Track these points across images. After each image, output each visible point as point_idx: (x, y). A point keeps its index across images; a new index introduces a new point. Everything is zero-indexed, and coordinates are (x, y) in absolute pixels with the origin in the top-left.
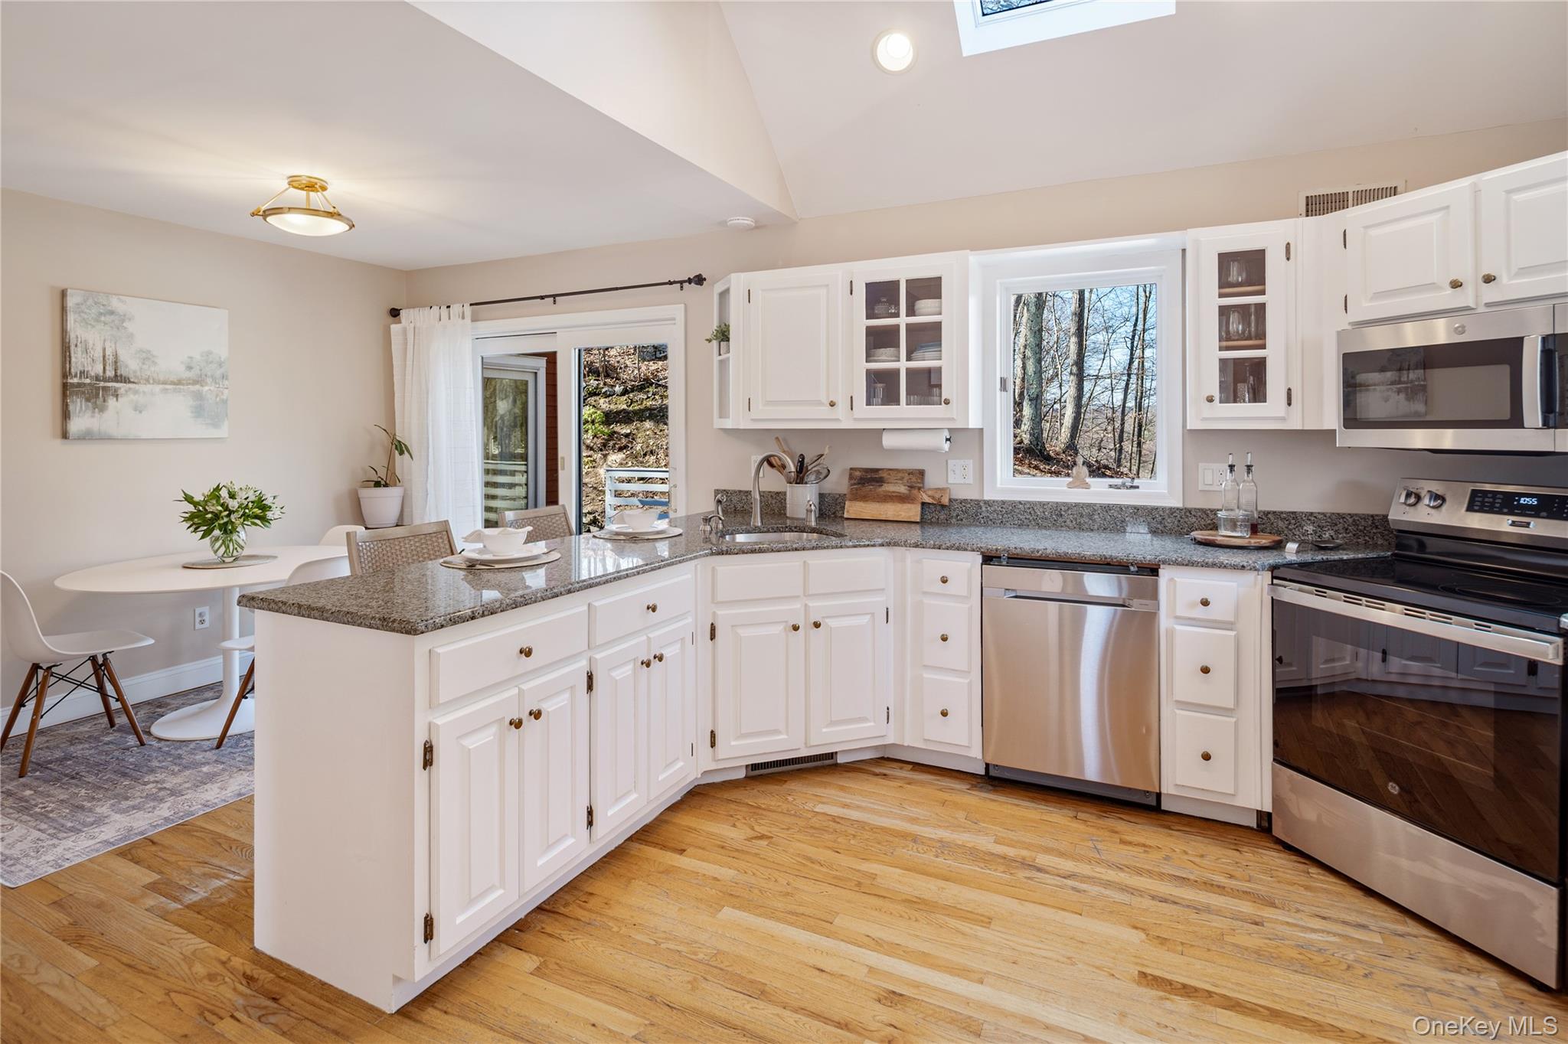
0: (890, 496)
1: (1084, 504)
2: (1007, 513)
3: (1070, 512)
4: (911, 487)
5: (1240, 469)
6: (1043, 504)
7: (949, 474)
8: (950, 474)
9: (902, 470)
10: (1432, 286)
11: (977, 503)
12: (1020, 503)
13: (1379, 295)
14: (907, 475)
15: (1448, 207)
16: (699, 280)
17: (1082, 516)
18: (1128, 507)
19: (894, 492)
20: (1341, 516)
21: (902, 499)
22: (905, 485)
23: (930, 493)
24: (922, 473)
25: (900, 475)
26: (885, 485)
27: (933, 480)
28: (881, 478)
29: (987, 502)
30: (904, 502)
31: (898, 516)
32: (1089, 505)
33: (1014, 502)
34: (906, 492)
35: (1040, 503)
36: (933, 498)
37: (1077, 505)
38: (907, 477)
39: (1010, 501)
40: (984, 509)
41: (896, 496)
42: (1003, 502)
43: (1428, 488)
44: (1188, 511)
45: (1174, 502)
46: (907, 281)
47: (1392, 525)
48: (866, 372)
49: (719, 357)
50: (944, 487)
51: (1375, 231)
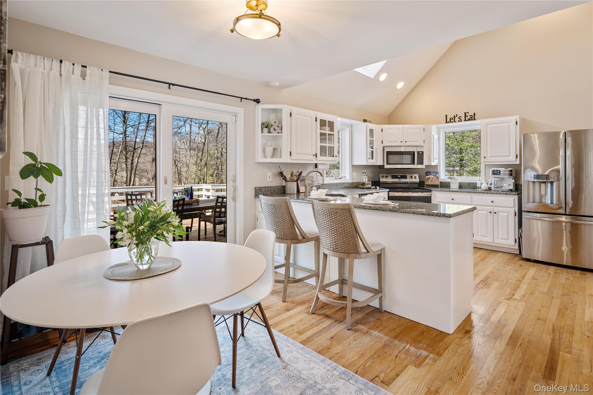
2: (329, 187)
3: (338, 185)
5: (364, 173)
6: (334, 184)
8: (317, 176)
10: (397, 141)
13: (389, 142)
16: (258, 101)
17: (340, 186)
18: (346, 183)
20: (373, 181)
29: (325, 184)
32: (341, 183)
33: (330, 184)
37: (339, 183)
40: (325, 186)
42: (328, 184)
43: (385, 175)
44: (353, 183)
45: (350, 181)
46: (328, 121)
47: (380, 182)
48: (320, 146)
49: (262, 134)
50: (317, 180)
51: (388, 130)
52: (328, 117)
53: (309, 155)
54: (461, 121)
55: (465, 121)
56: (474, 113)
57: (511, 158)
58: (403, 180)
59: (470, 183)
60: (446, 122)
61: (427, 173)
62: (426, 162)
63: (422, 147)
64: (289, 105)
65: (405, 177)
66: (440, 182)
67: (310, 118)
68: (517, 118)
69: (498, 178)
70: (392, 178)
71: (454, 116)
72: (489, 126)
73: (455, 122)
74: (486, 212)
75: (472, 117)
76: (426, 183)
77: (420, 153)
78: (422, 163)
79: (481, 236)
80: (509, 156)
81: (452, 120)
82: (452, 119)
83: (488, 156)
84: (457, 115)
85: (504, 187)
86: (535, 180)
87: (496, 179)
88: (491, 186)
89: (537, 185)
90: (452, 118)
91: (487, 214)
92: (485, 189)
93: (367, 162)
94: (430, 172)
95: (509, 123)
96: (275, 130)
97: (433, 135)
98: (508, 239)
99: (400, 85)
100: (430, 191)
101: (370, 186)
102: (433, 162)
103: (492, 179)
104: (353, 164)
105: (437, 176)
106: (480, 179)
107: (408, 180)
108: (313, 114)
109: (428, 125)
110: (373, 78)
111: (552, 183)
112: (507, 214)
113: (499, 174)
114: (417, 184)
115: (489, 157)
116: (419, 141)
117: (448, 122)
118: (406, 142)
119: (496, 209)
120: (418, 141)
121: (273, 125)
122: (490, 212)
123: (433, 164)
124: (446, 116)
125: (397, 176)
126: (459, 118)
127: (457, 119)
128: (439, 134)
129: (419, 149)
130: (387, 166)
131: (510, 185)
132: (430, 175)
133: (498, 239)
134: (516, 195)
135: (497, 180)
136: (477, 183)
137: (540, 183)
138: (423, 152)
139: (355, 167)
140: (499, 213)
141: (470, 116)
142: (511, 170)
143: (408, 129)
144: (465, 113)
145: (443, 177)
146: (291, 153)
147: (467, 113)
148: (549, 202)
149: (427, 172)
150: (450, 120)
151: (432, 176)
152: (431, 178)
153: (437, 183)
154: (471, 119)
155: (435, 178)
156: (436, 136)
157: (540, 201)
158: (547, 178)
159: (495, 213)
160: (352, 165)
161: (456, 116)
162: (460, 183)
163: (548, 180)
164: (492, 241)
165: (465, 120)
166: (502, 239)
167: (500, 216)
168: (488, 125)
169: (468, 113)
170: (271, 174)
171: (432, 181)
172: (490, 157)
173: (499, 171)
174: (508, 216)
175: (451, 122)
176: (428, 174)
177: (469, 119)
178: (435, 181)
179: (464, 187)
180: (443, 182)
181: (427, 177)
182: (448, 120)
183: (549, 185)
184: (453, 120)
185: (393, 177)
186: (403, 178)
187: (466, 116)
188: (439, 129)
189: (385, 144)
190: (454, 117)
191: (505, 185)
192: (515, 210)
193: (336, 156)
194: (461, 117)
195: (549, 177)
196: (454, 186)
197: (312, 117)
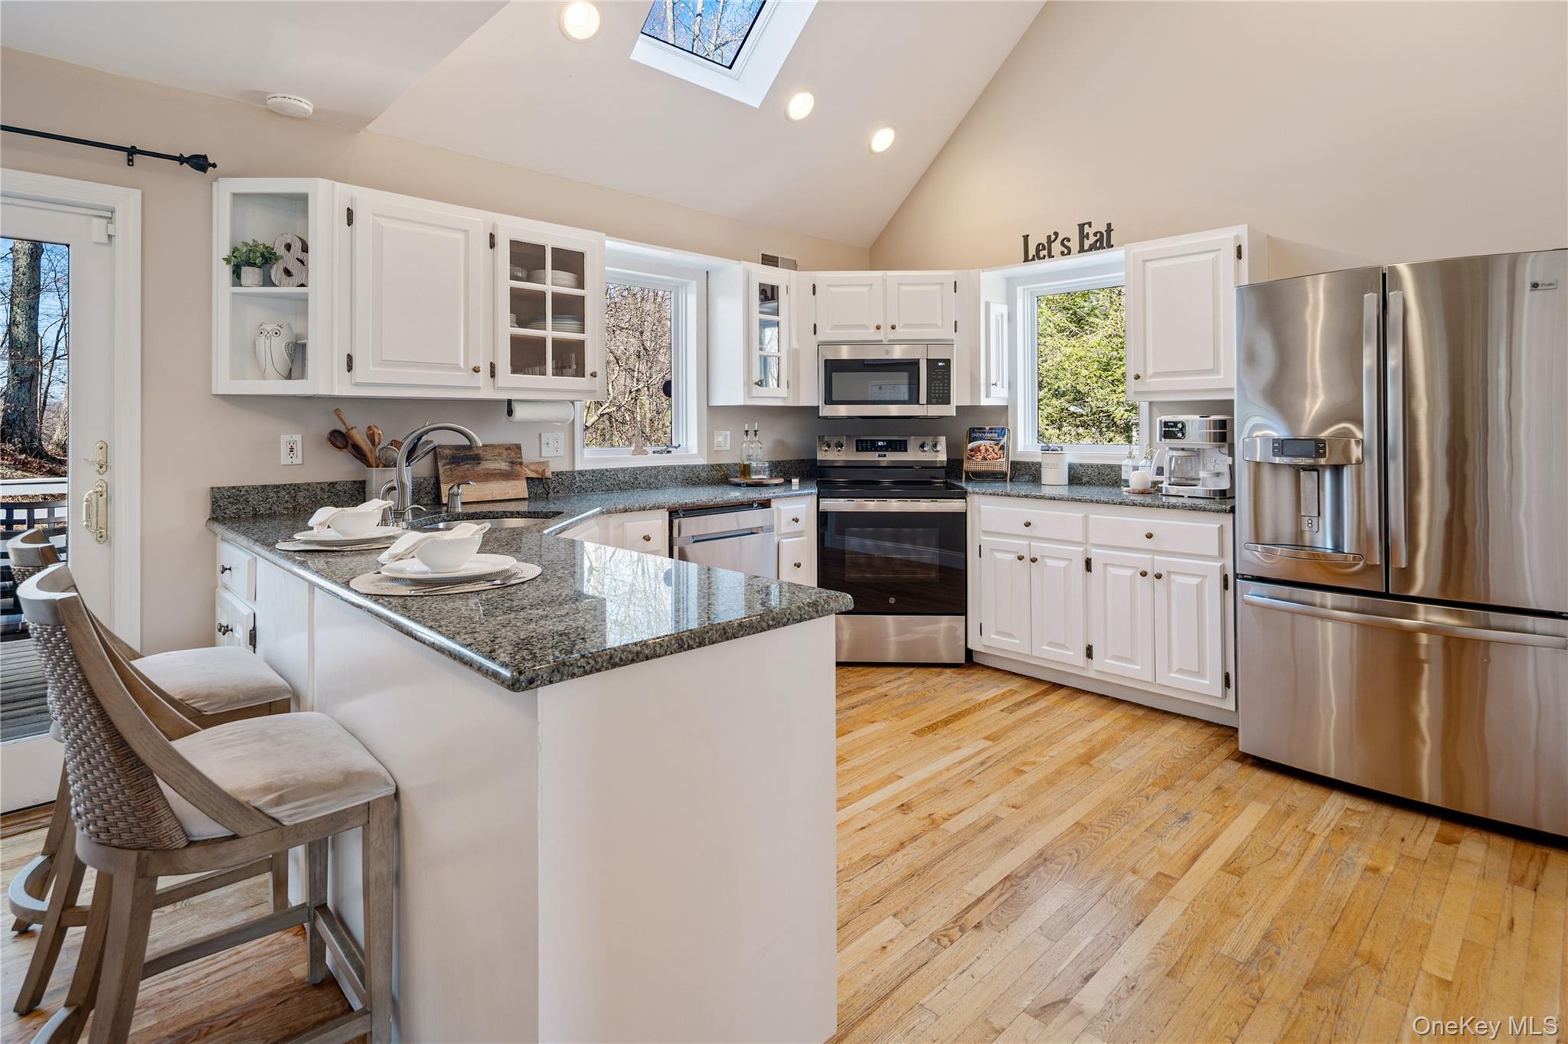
0: (491, 474)
1: (652, 467)
2: (596, 481)
3: (642, 475)
4: (512, 463)
5: (751, 433)
6: (624, 470)
7: (543, 445)
8: (544, 447)
9: (499, 445)
10: (864, 327)
11: (572, 473)
12: (607, 470)
13: (835, 327)
14: (504, 450)
15: (871, 285)
16: (200, 163)
17: (651, 477)
18: (679, 466)
19: (495, 470)
20: (779, 462)
21: (505, 476)
22: (504, 462)
23: (532, 467)
24: (518, 447)
25: (497, 451)
26: (483, 462)
27: (529, 455)
28: (477, 455)
29: (580, 473)
30: (509, 479)
31: (505, 494)
32: (655, 468)
33: (602, 470)
34: (508, 468)
35: (622, 469)
36: (537, 472)
37: (647, 468)
38: (505, 453)
39: (599, 470)
40: (578, 479)
41: (498, 473)
42: (594, 471)
43: (834, 441)
44: (712, 466)
45: (702, 461)
46: (553, 249)
47: (818, 464)
48: (511, 337)
49: (238, 289)
50: (541, 460)
51: (833, 290)
52: (551, 236)
53: (456, 367)
54: (1069, 253)
55: (1079, 252)
56: (1109, 225)
57: (1222, 377)
58: (892, 457)
59: (1103, 465)
60: (1026, 260)
61: (974, 433)
62: (960, 396)
63: (949, 343)
64: (337, 181)
65: (901, 446)
66: (1013, 463)
67: (461, 236)
68: (1239, 232)
69: (1183, 449)
70: (857, 450)
71: (1049, 237)
72: (1150, 265)
73: (1050, 256)
74: (1129, 572)
75: (1101, 240)
76: (968, 466)
77: (940, 364)
78: (946, 400)
79: (1114, 657)
80: (1214, 371)
81: (1043, 251)
82: (1044, 249)
83: (1150, 371)
84: (1056, 234)
85: (1201, 482)
86: (1277, 460)
87: (1175, 453)
88: (1159, 478)
89: (1286, 480)
90: (1043, 245)
91: (1132, 577)
92: (1140, 488)
93: (749, 394)
94: (981, 430)
95: (1213, 255)
96: (288, 273)
97: (987, 304)
98: (1199, 673)
99: (883, 140)
100: (963, 495)
101: (763, 477)
102: (988, 395)
103: (1166, 452)
104: (713, 404)
105: (1002, 443)
106: (1130, 453)
107: (912, 455)
108: (480, 221)
109: (971, 271)
110: (758, 107)
111: (1337, 470)
112: (1195, 581)
113: (1180, 435)
114: (943, 471)
115: (1150, 377)
116: (940, 324)
117: (1030, 258)
118: (893, 327)
119: (1161, 563)
120: (935, 326)
121: (282, 258)
122: (1144, 574)
123: (984, 402)
124: (1026, 238)
125: (874, 442)
126: (1062, 243)
127: (1057, 247)
128: (1011, 301)
129: (936, 354)
130: (827, 411)
131: (1218, 474)
132: (981, 439)
133: (1170, 670)
134: (1225, 511)
135: (1177, 458)
136: (1120, 466)
137: (1297, 469)
138: (948, 362)
139: (717, 414)
140: (1173, 577)
141: (1095, 234)
142: (1220, 421)
143: (899, 284)
144: (1081, 226)
145: (1024, 444)
146: (350, 358)
147: (1086, 226)
148: (1329, 545)
149: (972, 430)
150: (1038, 251)
151: (987, 443)
152: (983, 448)
153: (1002, 465)
154: (1098, 245)
155: (997, 448)
156: (999, 309)
157: (1297, 541)
158: (1317, 452)
159: (1159, 576)
160: (709, 407)
161: (1053, 237)
162: (1071, 467)
163: (1323, 461)
164: (1150, 679)
165: (1082, 250)
166: (1181, 671)
167: (1174, 589)
168: (1147, 263)
169: (1090, 224)
170: (298, 438)
171: (984, 458)
172: (1156, 375)
173: (1180, 426)
174: (1199, 588)
175: (1039, 258)
176: (974, 435)
177: (1092, 247)
178: (993, 458)
179: (1085, 480)
180: (1024, 463)
181: (970, 446)
182: (1032, 252)
183: (1328, 477)
184: (1045, 252)
185: (862, 446)
186: (895, 450)
187: (1083, 236)
188: (1011, 283)
189: (825, 334)
190: (1050, 241)
191: (1202, 474)
192: (1223, 567)
193: (594, 375)
194: (1069, 240)
195: (1324, 448)
196: (1054, 476)
197: (466, 231)
